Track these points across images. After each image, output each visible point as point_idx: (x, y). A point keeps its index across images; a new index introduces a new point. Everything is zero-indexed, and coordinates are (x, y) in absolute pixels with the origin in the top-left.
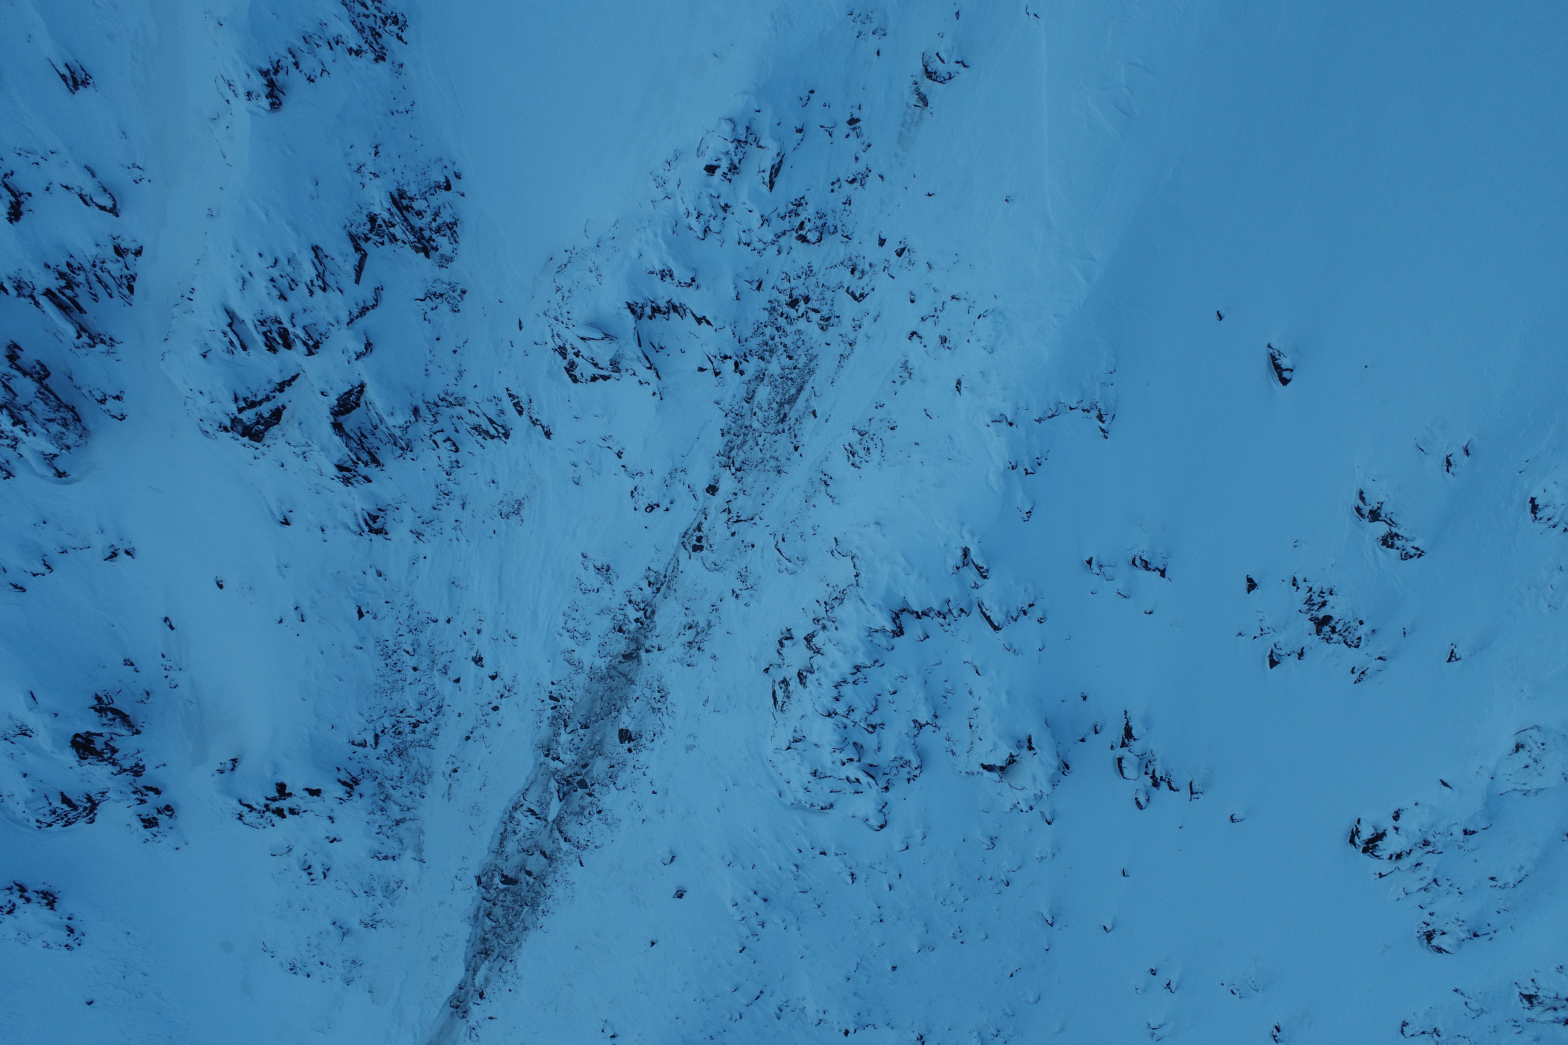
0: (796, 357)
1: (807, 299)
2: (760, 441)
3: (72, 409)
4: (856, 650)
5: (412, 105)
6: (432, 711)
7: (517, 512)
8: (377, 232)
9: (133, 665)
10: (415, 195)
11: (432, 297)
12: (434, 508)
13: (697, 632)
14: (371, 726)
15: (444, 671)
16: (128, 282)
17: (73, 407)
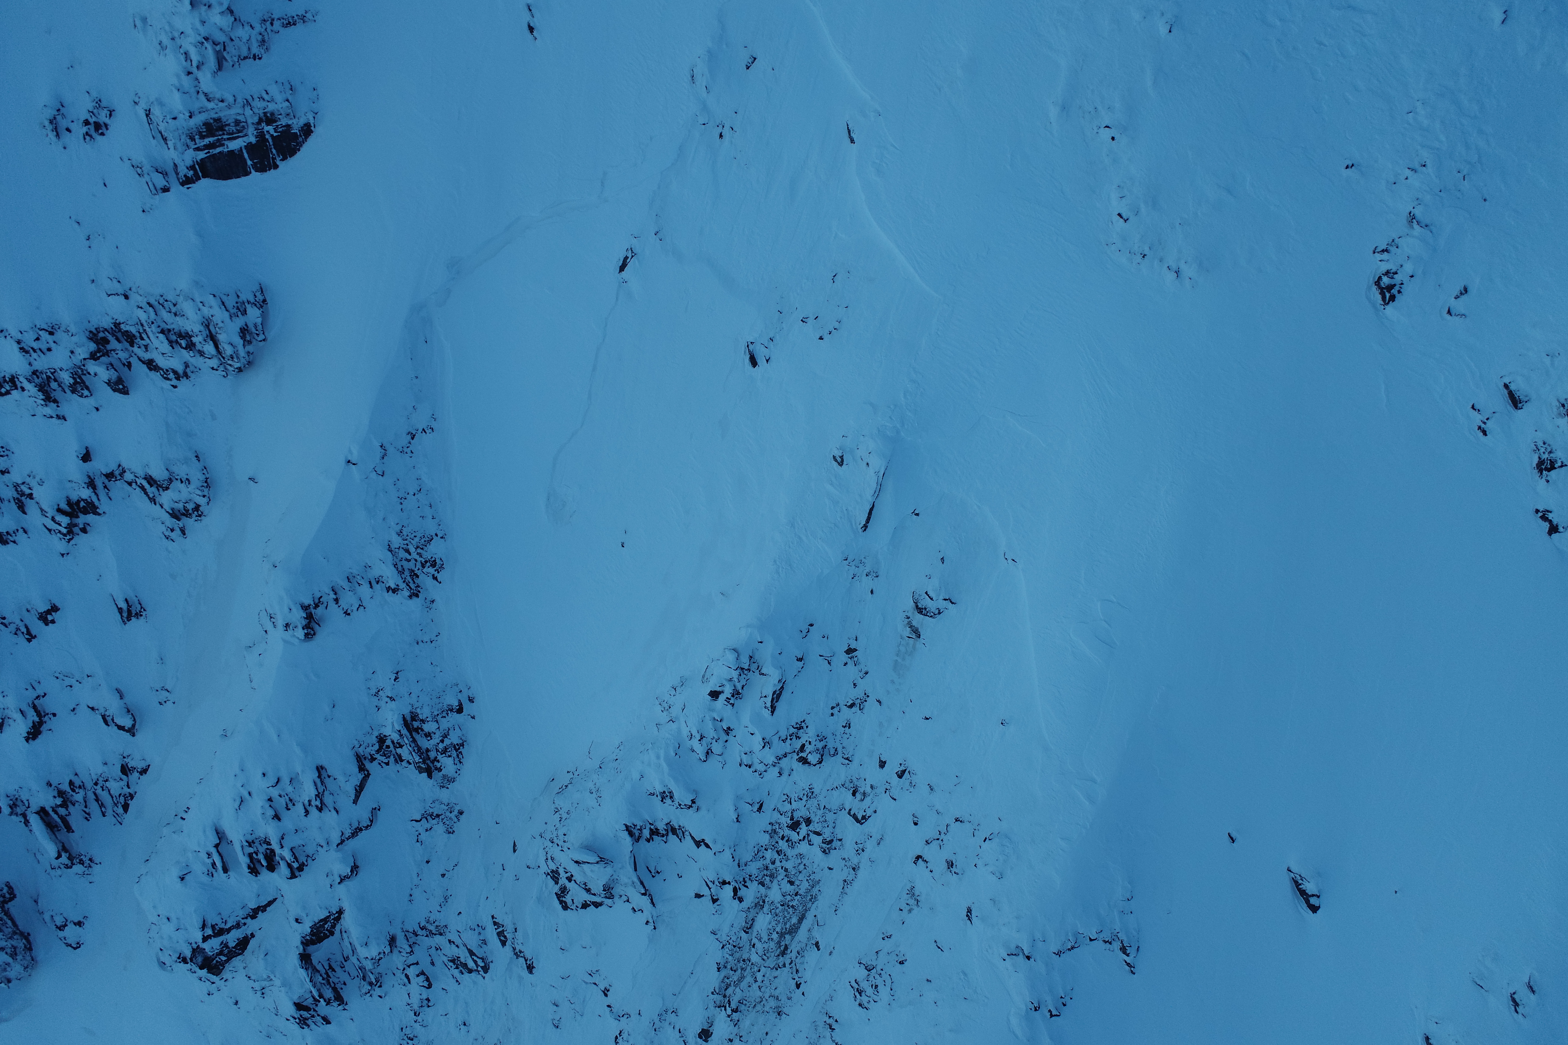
0: (797, 883)
1: (808, 822)
2: (759, 976)
3: (27, 937)
5: (437, 636)
8: (384, 753)
10: (427, 718)
11: (429, 818)
16: (125, 800)
17: (29, 934)
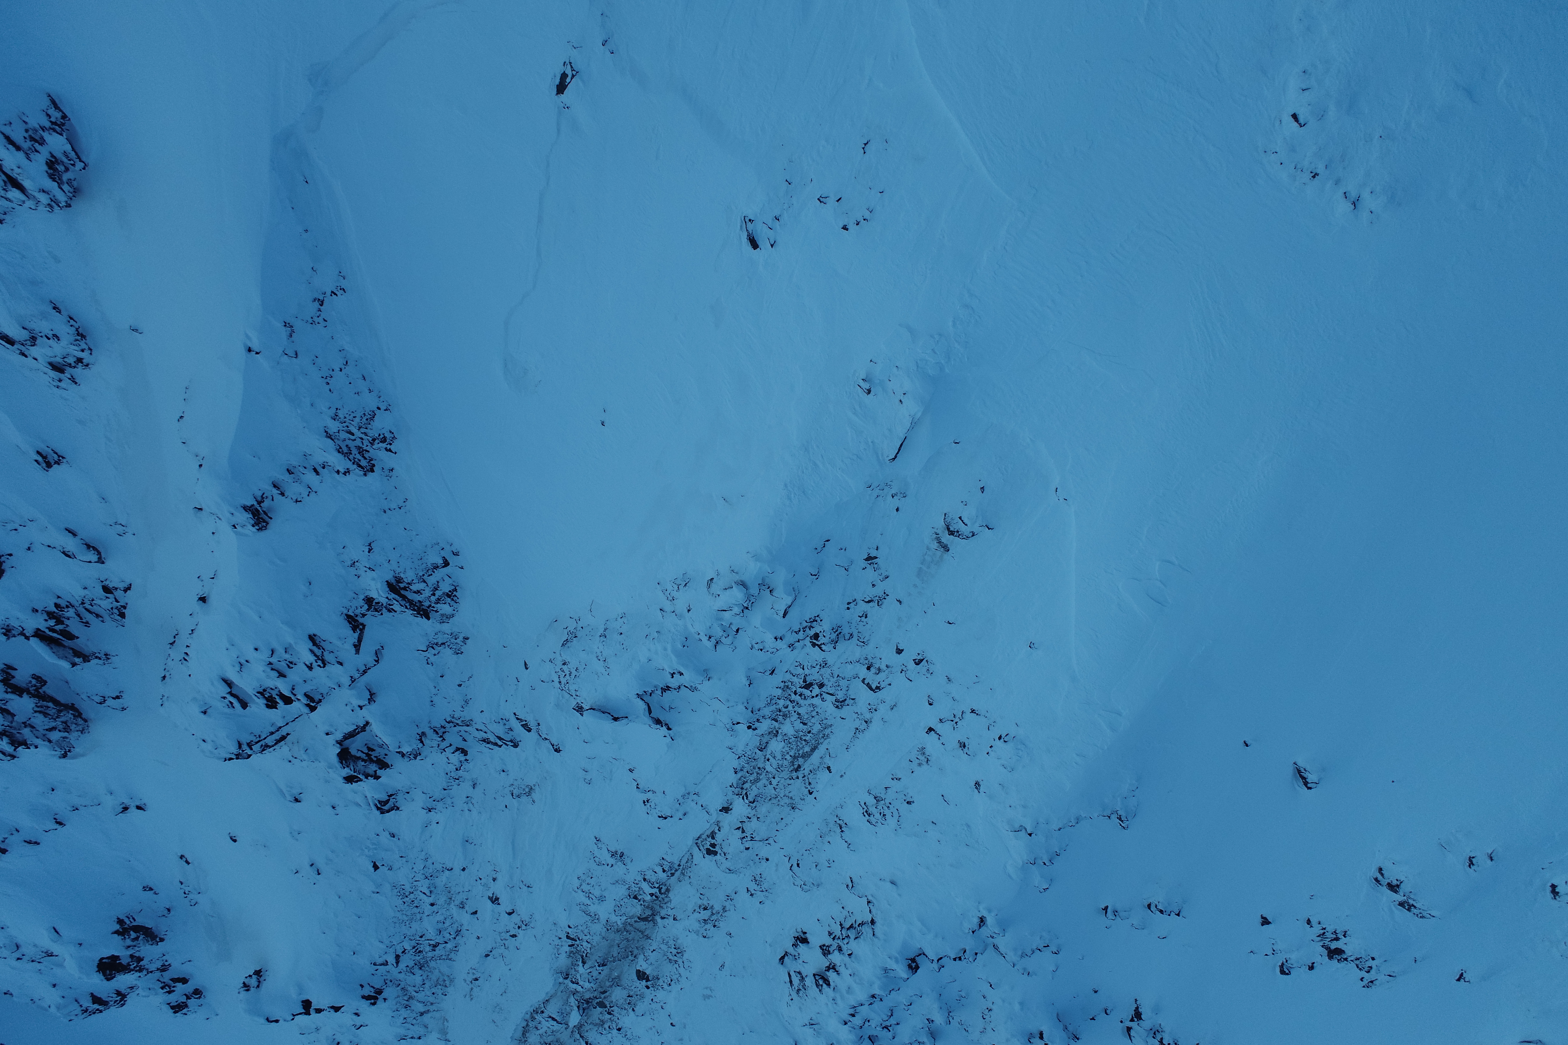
0: (810, 724)
1: (821, 686)
2: (774, 782)
3: (72, 707)
4: (871, 984)
5: (404, 502)
6: (450, 935)
7: (529, 794)
8: (375, 609)
9: (152, 890)
10: (413, 580)
11: (434, 646)
12: (445, 789)
13: (712, 913)
14: (392, 950)
15: (461, 906)
16: (119, 611)
17: (73, 704)
